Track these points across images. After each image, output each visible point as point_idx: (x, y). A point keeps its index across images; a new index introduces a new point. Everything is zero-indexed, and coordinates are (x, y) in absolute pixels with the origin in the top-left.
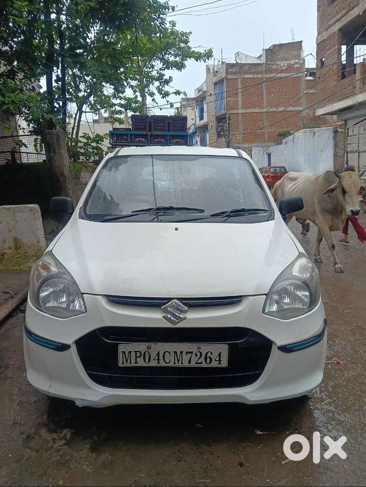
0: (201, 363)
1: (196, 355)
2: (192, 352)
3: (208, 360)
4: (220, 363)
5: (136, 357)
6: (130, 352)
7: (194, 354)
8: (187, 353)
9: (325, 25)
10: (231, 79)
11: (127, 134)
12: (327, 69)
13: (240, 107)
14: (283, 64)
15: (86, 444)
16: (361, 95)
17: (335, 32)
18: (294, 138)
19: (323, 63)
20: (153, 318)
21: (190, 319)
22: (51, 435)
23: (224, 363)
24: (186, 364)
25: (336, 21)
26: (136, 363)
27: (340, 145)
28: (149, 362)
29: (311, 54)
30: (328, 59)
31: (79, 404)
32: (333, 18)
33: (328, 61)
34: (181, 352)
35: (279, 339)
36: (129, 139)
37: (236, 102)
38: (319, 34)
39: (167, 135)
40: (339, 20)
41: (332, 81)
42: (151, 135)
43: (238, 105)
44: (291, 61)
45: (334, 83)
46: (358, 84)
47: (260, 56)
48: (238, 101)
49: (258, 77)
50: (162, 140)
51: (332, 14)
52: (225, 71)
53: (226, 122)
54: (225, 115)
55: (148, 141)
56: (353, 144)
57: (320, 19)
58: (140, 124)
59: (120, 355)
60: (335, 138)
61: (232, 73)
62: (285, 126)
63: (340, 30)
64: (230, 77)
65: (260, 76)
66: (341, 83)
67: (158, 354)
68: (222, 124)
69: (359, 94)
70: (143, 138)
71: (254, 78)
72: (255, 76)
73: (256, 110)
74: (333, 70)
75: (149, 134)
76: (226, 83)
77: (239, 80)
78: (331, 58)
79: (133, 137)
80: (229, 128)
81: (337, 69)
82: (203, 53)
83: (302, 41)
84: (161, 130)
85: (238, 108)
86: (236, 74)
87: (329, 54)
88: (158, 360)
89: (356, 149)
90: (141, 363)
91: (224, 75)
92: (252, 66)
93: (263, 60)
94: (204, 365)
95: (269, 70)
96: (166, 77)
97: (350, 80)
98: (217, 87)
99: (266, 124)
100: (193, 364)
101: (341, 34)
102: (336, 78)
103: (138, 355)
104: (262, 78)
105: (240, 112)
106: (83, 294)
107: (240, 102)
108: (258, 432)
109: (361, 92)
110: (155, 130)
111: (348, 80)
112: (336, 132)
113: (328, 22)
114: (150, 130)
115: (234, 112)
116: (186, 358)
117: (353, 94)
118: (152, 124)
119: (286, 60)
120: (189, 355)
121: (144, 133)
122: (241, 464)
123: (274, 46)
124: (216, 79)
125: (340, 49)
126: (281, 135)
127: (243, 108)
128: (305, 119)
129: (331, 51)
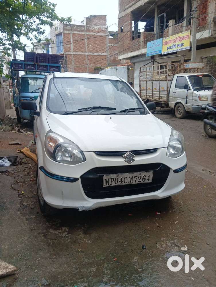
0: (140, 181)
1: (139, 178)
2: (137, 177)
3: (144, 179)
4: (149, 181)
5: (111, 181)
6: (109, 179)
7: (138, 177)
8: (135, 177)
9: (123, 8)
10: (66, 33)
11: (22, 64)
12: (125, 34)
13: (72, 50)
14: (96, 27)
15: (80, 231)
16: (143, 50)
17: (129, 13)
18: (105, 72)
19: (122, 30)
20: (119, 161)
21: (137, 160)
22: (57, 231)
23: (151, 181)
24: (134, 182)
25: (130, 7)
26: (111, 184)
27: (131, 76)
28: (117, 183)
29: (115, 24)
30: (125, 28)
31: (80, 210)
32: (127, 5)
33: (126, 29)
34: (132, 177)
35: (174, 166)
36: (23, 67)
37: (70, 48)
38: (119, 13)
39: (48, 66)
40: (131, 6)
41: (127, 40)
42: (37, 65)
43: (71, 50)
44: (100, 26)
45: (129, 42)
46: (142, 44)
47: (83, 21)
48: (71, 47)
49: (82, 33)
50: (44, 68)
51: (127, 3)
52: (62, 28)
53: (64, 59)
54: (63, 54)
55: (36, 69)
56: (143, 76)
57: (121, 5)
58: (30, 58)
59: (104, 181)
60: (128, 73)
61: (66, 30)
62: (98, 64)
63: (132, 12)
64: (65, 32)
65: (83, 33)
66: (132, 42)
67: (122, 179)
68: (62, 60)
69: (142, 49)
70: (32, 66)
71: (80, 34)
72: (80, 33)
73: (82, 54)
74: (128, 34)
75: (36, 64)
76: (63, 35)
77: (71, 35)
78: (127, 28)
79: (26, 65)
80: (66, 63)
81: (130, 34)
82: (66, 19)
83: (106, 15)
84: (43, 62)
85: (71, 51)
86: (69, 30)
87: (125, 25)
88: (122, 182)
89: (145, 79)
90: (113, 184)
91: (62, 31)
92: (78, 27)
93: (85, 24)
94: (142, 182)
95: (88, 31)
96: (42, 30)
97: (137, 41)
98: (58, 37)
99: (88, 62)
100: (137, 182)
101: (132, 14)
102: (130, 39)
103: (112, 180)
104: (84, 34)
105: (72, 53)
106: (83, 151)
107: (72, 47)
108: (158, 213)
109: (143, 48)
110: (40, 62)
111: (136, 41)
112: (128, 69)
113: (124, 7)
114: (37, 62)
115: (69, 53)
116: (134, 179)
117: (139, 49)
118: (38, 58)
119: (98, 25)
120: (136, 178)
121: (33, 63)
122: (158, 227)
123: (91, 16)
124: (57, 32)
125: (131, 23)
126: (96, 69)
127: (74, 52)
128: (108, 61)
129: (127, 23)
